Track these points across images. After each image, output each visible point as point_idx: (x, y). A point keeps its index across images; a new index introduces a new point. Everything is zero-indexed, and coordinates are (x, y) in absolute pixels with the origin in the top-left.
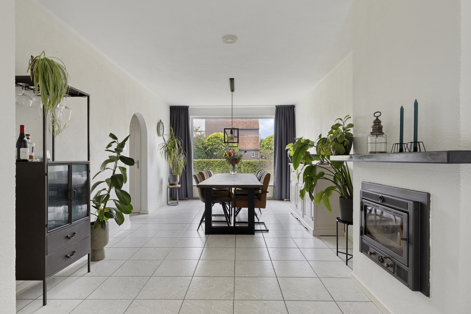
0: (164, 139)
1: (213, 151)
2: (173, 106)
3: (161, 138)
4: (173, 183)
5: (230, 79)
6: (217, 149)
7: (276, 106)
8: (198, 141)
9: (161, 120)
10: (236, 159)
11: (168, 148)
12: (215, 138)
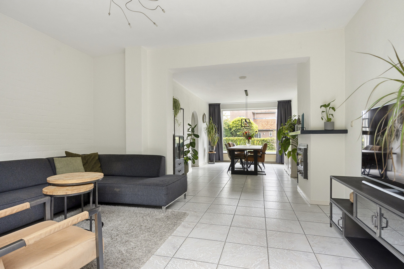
0: (207, 124)
1: (236, 131)
2: (211, 104)
3: (205, 124)
4: (212, 150)
5: (245, 91)
6: (240, 129)
7: (278, 101)
8: (225, 124)
9: (204, 113)
10: (250, 136)
11: (209, 130)
12: (238, 121)
